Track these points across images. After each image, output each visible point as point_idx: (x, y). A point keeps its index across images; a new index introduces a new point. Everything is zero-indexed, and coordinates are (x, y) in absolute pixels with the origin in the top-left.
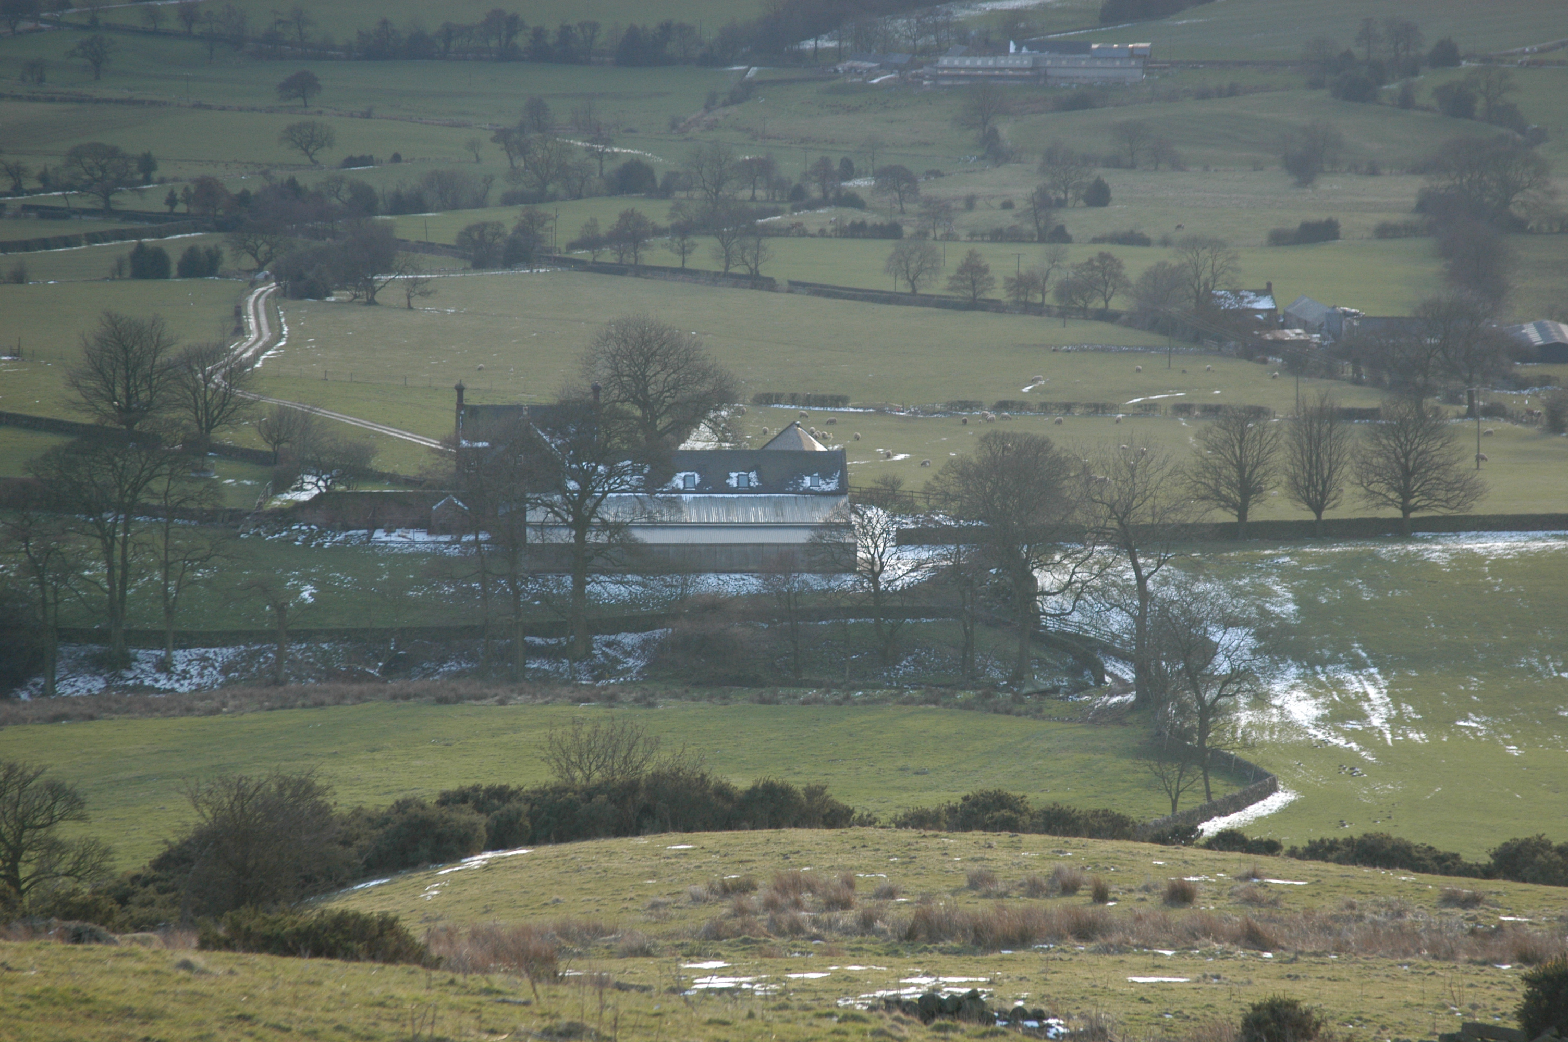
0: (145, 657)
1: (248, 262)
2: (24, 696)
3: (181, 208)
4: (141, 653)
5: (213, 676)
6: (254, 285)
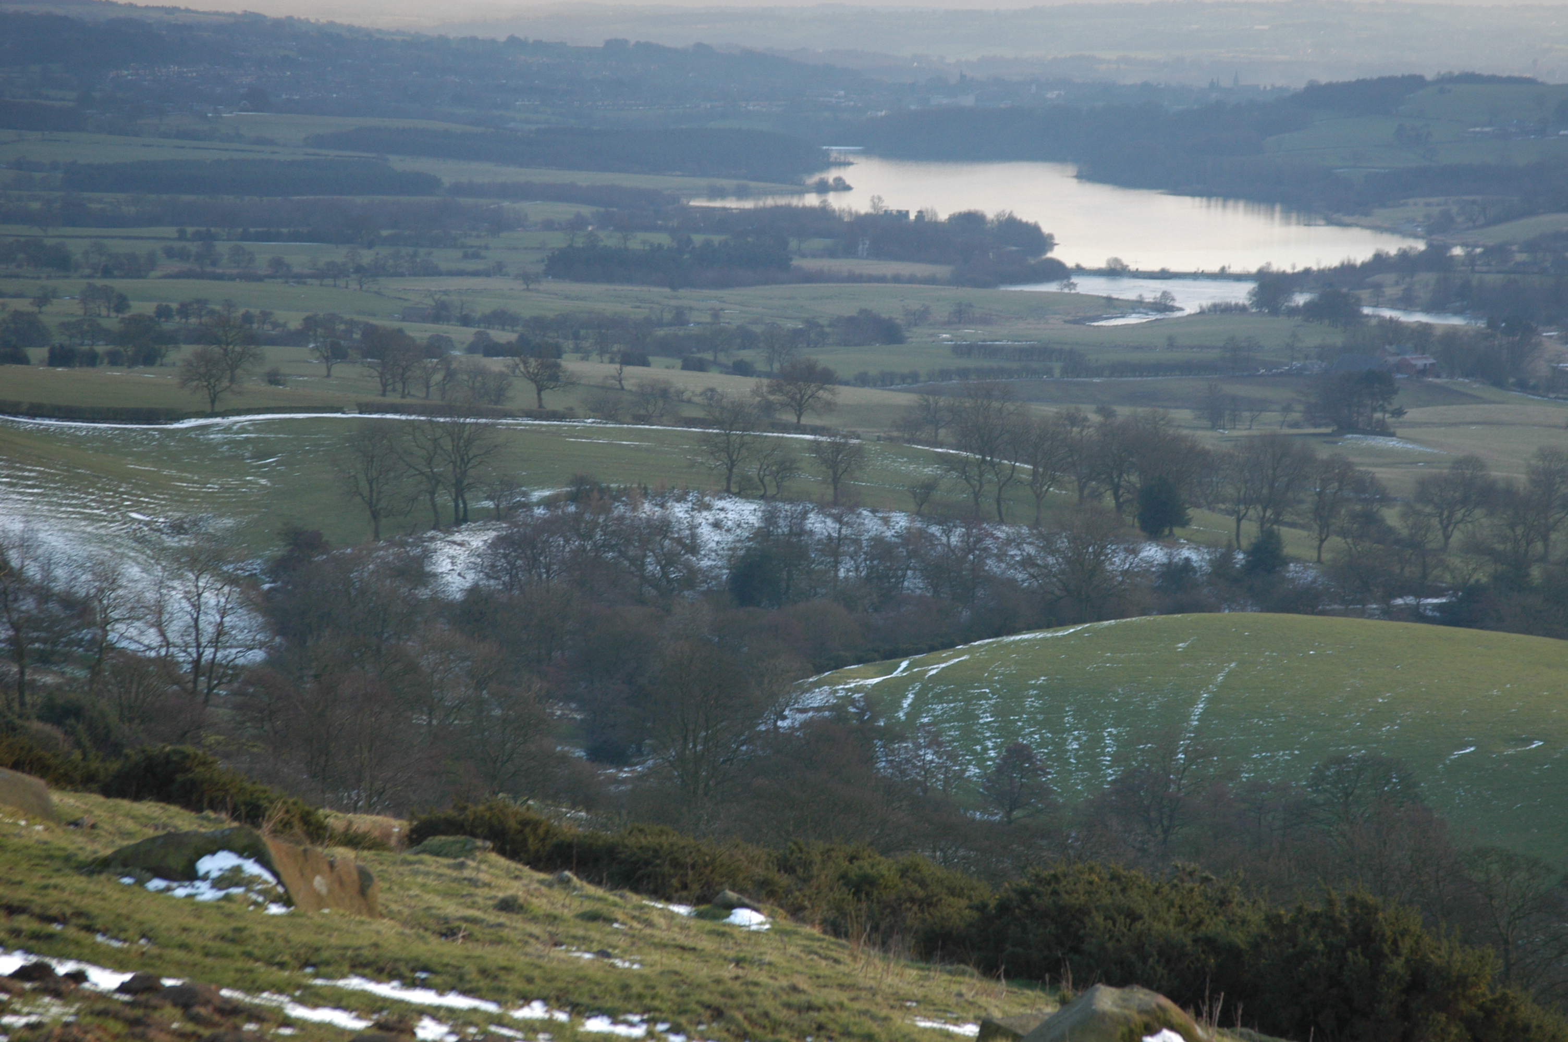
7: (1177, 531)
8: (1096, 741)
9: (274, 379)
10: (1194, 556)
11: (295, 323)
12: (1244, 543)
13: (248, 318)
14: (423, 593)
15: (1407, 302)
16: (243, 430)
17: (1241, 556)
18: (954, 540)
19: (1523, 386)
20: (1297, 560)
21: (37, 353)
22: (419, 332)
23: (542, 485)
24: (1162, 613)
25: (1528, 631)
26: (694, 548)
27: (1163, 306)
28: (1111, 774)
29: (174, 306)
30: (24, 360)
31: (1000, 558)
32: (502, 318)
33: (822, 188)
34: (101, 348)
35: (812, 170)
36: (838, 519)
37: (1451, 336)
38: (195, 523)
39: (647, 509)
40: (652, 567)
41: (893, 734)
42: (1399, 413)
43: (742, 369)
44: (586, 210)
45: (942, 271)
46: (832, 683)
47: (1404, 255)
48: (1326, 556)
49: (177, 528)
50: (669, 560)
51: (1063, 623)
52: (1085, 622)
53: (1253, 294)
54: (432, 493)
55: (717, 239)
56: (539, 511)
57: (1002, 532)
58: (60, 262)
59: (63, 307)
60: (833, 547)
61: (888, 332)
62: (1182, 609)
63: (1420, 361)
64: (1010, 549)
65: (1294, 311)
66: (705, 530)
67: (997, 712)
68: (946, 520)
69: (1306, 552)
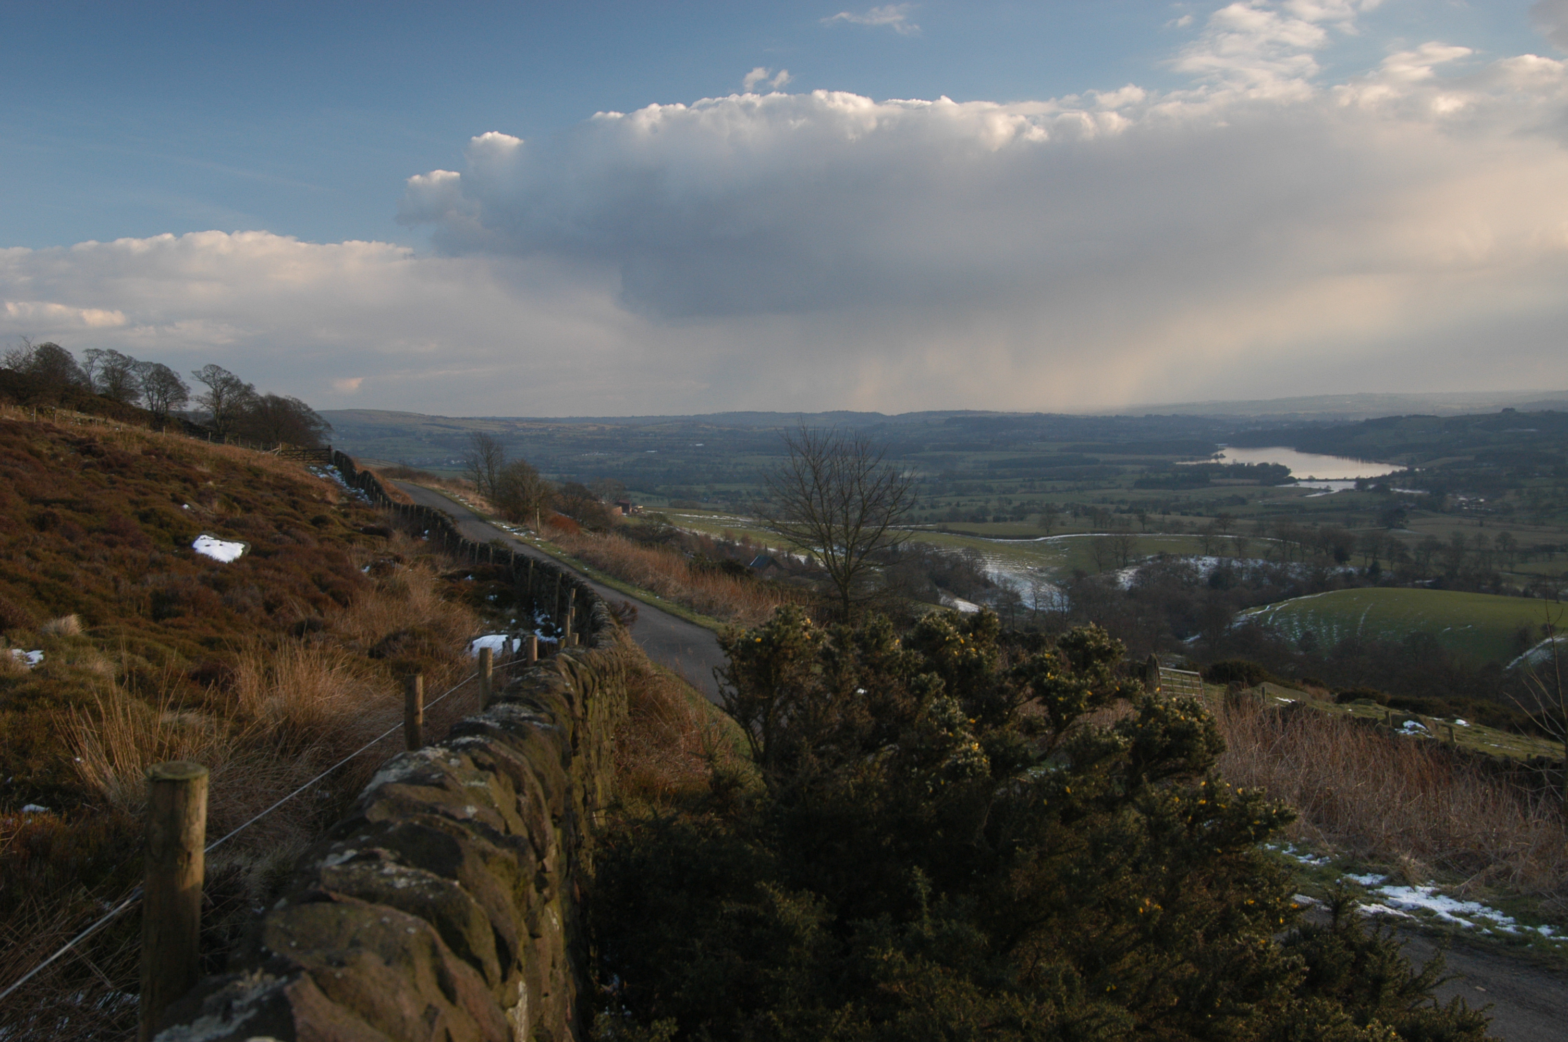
7: (1347, 562)
8: (1331, 629)
9: (1063, 524)
10: (1353, 570)
11: (1062, 506)
12: (1368, 565)
13: (1047, 505)
14: (1115, 588)
15: (1404, 487)
16: (1057, 540)
17: (1367, 570)
18: (1278, 567)
19: (1443, 512)
20: (1385, 570)
21: (990, 518)
22: (1100, 507)
23: (1149, 554)
24: (1347, 588)
25: (1459, 590)
26: (1197, 571)
27: (1327, 490)
28: (1336, 640)
29: (1026, 502)
30: (984, 521)
31: (1292, 572)
32: (1122, 502)
33: (1216, 457)
34: (1008, 516)
36: (1241, 562)
37: (1419, 496)
38: (1046, 569)
39: (1182, 561)
40: (1185, 579)
41: (1269, 629)
42: (1407, 522)
43: (1199, 515)
44: (1144, 467)
45: (1257, 481)
46: (1246, 613)
47: (1401, 472)
48: (1394, 568)
49: (1041, 571)
50: (1190, 576)
51: (1316, 592)
52: (1322, 591)
54: (1117, 558)
55: (1186, 474)
56: (1149, 562)
57: (1294, 564)
58: (990, 490)
59: (994, 504)
60: (1240, 571)
61: (1243, 501)
62: (1352, 587)
63: (1411, 505)
64: (1296, 569)
65: (1369, 490)
66: (1200, 567)
67: (1299, 621)
68: (1275, 561)
69: (1387, 568)
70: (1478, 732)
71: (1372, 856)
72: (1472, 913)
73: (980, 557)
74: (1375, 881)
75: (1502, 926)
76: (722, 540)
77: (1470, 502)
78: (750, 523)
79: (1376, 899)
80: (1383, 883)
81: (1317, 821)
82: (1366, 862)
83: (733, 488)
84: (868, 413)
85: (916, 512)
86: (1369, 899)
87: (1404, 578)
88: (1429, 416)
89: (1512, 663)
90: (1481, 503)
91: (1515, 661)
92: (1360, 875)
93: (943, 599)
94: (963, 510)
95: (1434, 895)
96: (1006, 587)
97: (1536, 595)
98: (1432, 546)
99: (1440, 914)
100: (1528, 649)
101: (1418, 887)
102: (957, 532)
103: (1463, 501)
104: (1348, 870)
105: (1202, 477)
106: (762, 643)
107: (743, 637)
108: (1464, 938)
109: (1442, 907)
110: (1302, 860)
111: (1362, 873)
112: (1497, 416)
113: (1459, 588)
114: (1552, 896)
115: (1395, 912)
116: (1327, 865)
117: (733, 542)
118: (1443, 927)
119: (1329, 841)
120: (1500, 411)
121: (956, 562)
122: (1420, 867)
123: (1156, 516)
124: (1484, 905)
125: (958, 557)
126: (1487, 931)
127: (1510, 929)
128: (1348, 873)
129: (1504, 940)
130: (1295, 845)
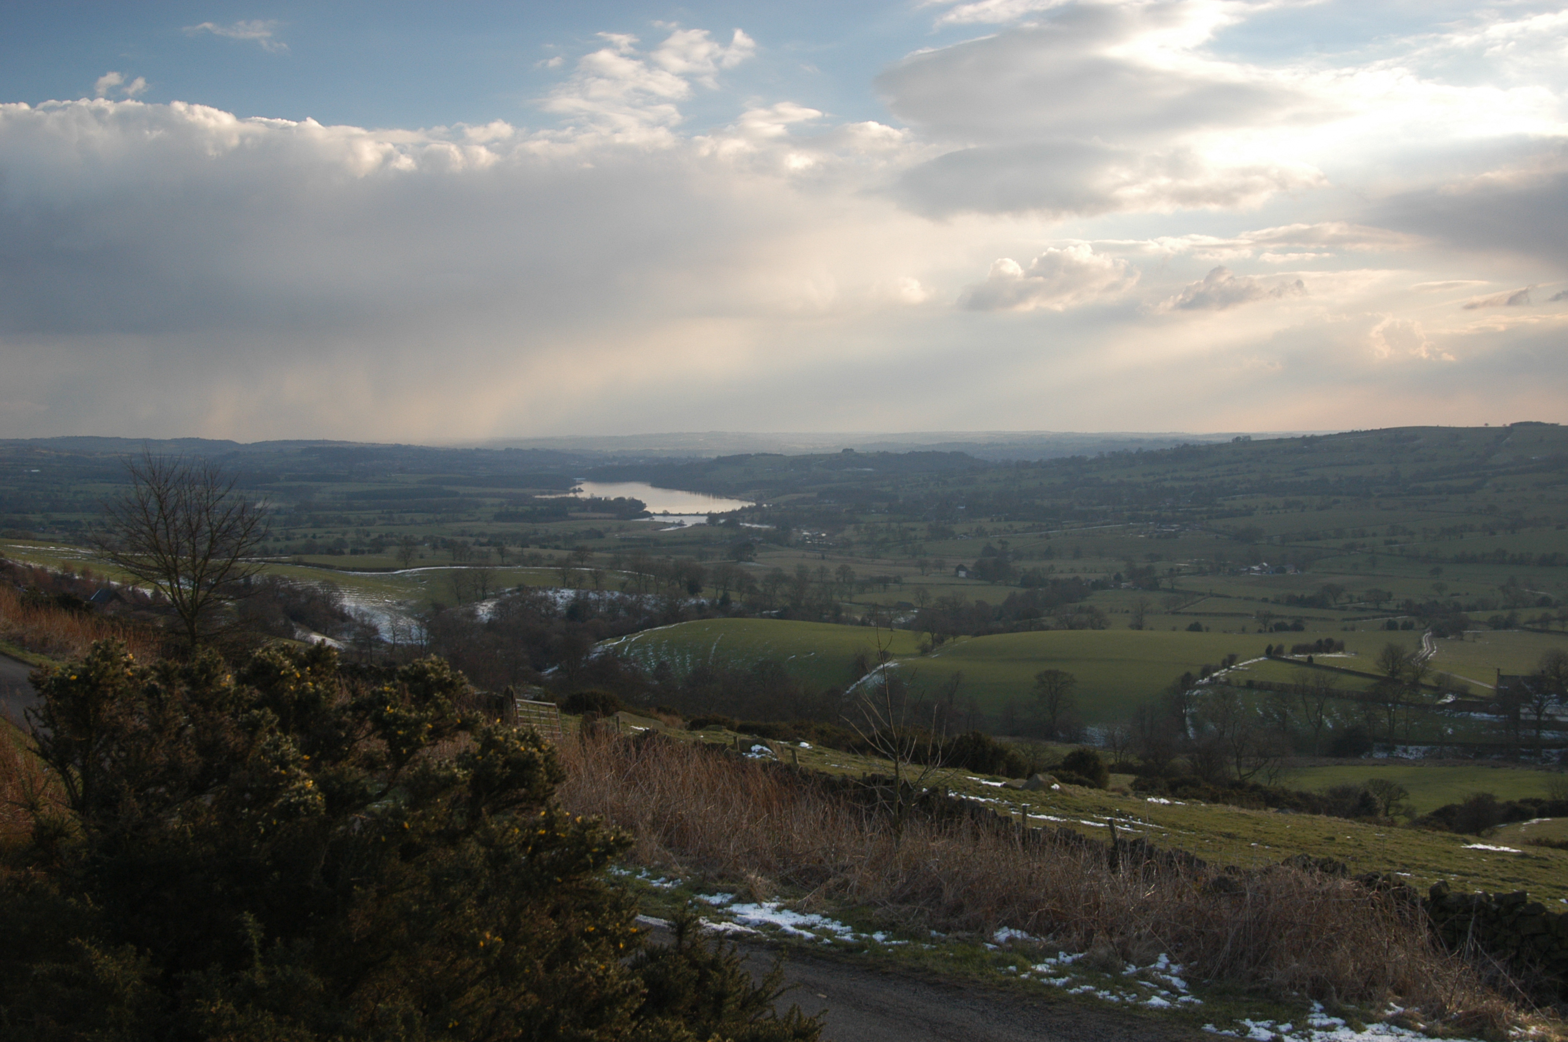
0: (1400, 748)
1: (1422, 626)
2: (1363, 757)
3: (1401, 609)
4: (1398, 746)
5: (1420, 754)
6: (1424, 633)
7: (699, 594)
8: (684, 659)
9: (421, 557)
10: (705, 601)
11: (421, 538)
12: (719, 597)
13: (406, 537)
14: (475, 621)
15: (752, 522)
16: (415, 573)
17: (718, 601)
19: (788, 545)
20: (734, 601)
21: (347, 550)
22: (459, 539)
23: (508, 587)
24: (699, 619)
26: (555, 604)
27: (681, 524)
28: (689, 669)
29: (384, 534)
30: (341, 553)
31: (647, 604)
32: (483, 534)
33: (575, 491)
34: (366, 549)
35: (571, 486)
36: (598, 594)
37: (767, 531)
38: (404, 602)
39: (541, 593)
40: (544, 611)
41: (625, 660)
42: (755, 555)
43: (557, 548)
44: (503, 500)
45: (613, 515)
46: (603, 645)
47: (750, 507)
48: (743, 600)
49: (399, 604)
50: (548, 609)
51: (670, 623)
52: (676, 623)
53: (707, 520)
54: (476, 590)
56: (508, 595)
57: (649, 596)
58: (348, 522)
59: (351, 536)
60: (597, 603)
61: (600, 535)
62: (704, 618)
63: (759, 540)
64: (650, 601)
65: (720, 525)
66: (558, 599)
67: (653, 651)
68: (631, 593)
69: (737, 599)
70: (820, 753)
71: (721, 877)
72: (814, 925)
73: (337, 590)
74: (725, 901)
75: (841, 935)
76: (60, 573)
77: (813, 536)
78: (91, 555)
79: (725, 917)
80: (732, 902)
81: (669, 845)
82: (716, 882)
83: (73, 517)
84: (220, 441)
85: (270, 544)
86: (719, 918)
87: (753, 609)
88: (776, 455)
89: (851, 688)
90: (823, 538)
91: (854, 686)
92: (711, 895)
93: (299, 634)
94: (319, 542)
95: (779, 910)
96: (363, 621)
97: (872, 623)
98: (777, 578)
99: (784, 928)
100: (866, 674)
101: (766, 904)
102: (314, 565)
103: (807, 536)
104: (699, 890)
105: (561, 510)
106: (78, 681)
107: (57, 675)
108: (807, 949)
109: (787, 921)
110: (656, 883)
111: (712, 893)
112: (837, 456)
113: (804, 618)
114: (885, 904)
115: (743, 928)
116: (679, 887)
117: (73, 575)
118: (788, 940)
119: (681, 864)
120: (840, 451)
121: (312, 596)
122: (766, 885)
123: (515, 549)
124: (825, 916)
125: (314, 590)
126: (827, 941)
127: (848, 937)
128: (699, 894)
129: (842, 948)
130: (649, 870)
